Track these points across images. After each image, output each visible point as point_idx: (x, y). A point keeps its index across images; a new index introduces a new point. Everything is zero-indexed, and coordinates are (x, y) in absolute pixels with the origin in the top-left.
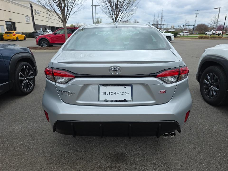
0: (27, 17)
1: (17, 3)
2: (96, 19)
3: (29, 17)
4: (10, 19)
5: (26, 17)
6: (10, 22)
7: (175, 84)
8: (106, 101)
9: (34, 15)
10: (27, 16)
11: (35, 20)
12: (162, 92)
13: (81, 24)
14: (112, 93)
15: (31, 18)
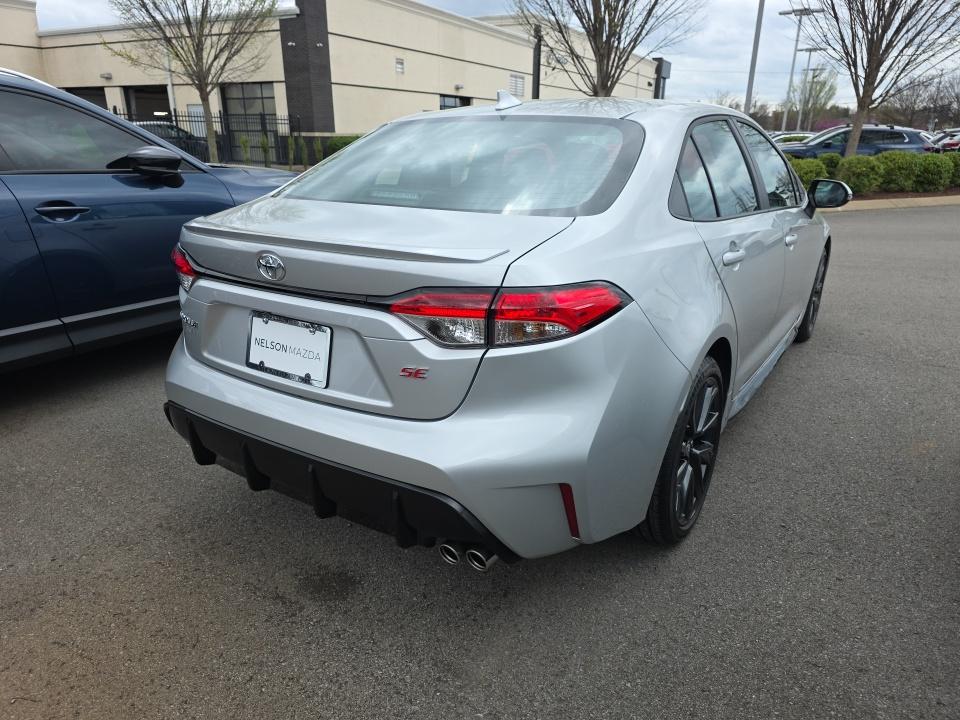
0: (516, 77)
1: (491, 25)
2: (806, 75)
3: (523, 78)
4: (457, 88)
5: (512, 76)
6: (456, 97)
7: (477, 354)
8: (261, 367)
9: (543, 69)
10: (517, 75)
11: (541, 87)
12: (410, 374)
13: (736, 100)
14: (278, 347)
15: (529, 80)
